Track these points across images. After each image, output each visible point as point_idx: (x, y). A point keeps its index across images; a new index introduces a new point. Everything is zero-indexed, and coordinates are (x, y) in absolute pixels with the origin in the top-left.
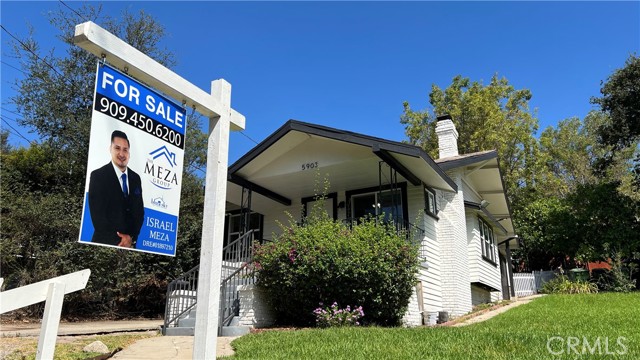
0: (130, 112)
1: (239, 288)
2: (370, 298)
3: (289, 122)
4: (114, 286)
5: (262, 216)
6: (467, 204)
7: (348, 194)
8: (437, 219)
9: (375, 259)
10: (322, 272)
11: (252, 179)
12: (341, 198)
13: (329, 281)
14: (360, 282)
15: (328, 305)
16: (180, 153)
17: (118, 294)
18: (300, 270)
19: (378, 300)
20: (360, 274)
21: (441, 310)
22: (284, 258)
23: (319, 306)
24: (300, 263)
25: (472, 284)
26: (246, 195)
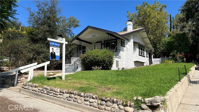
0: (53, 46)
1: (78, 63)
2: (103, 65)
3: (88, 26)
4: (53, 63)
5: (85, 47)
6: (134, 42)
7: (104, 41)
8: (125, 47)
9: (104, 57)
10: (93, 60)
11: (81, 39)
12: (103, 42)
13: (94, 61)
14: (101, 62)
15: (95, 66)
16: (59, 49)
17: (54, 65)
18: (89, 60)
19: (105, 65)
20: (101, 60)
21: (123, 67)
22: (86, 57)
23: (93, 66)
24: (89, 58)
25: (134, 62)
26: (80, 43)
